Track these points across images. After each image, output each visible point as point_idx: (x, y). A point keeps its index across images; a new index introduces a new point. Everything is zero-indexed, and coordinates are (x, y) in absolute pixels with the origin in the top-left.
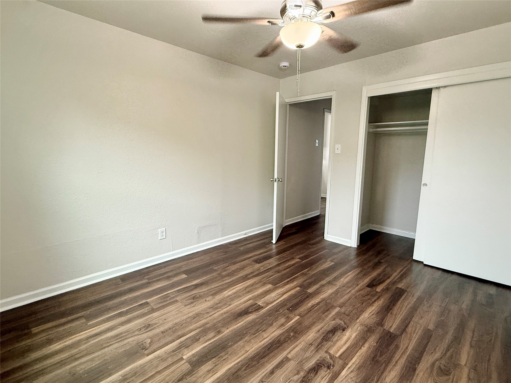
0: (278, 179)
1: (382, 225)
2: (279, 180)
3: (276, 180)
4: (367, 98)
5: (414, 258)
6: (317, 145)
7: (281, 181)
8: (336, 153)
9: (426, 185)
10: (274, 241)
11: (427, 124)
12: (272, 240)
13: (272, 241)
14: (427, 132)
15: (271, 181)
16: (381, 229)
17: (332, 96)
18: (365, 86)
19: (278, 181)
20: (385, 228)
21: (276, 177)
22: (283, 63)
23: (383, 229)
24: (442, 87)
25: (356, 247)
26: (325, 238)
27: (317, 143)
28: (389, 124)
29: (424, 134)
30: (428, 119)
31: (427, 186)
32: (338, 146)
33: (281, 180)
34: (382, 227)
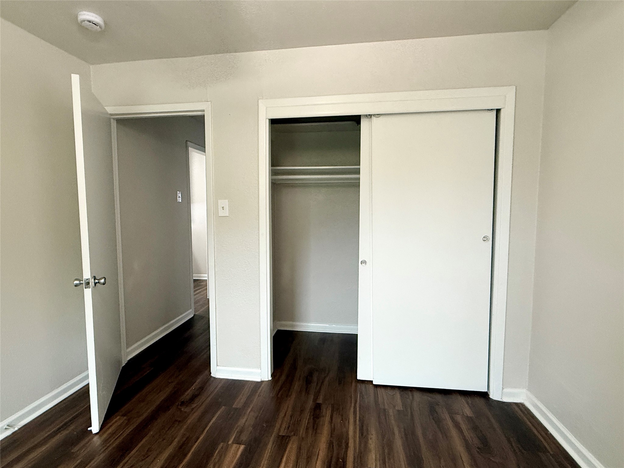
0: (95, 279)
1: (293, 321)
2: (97, 281)
3: (88, 283)
4: (268, 121)
5: (358, 378)
6: (180, 201)
7: (104, 284)
8: (220, 216)
9: (364, 262)
10: (95, 428)
11: (358, 172)
12: (91, 426)
13: (89, 429)
14: (359, 183)
15: (76, 285)
16: (293, 326)
17: (203, 111)
18: (262, 99)
19: (95, 284)
20: (298, 323)
21: (87, 274)
22: (84, 12)
23: (297, 326)
24: (374, 115)
25: (270, 378)
26: (212, 375)
27: (179, 197)
28: (296, 169)
29: (356, 185)
30: (359, 165)
31: (366, 264)
32: (223, 203)
33: (102, 281)
34: (294, 323)
